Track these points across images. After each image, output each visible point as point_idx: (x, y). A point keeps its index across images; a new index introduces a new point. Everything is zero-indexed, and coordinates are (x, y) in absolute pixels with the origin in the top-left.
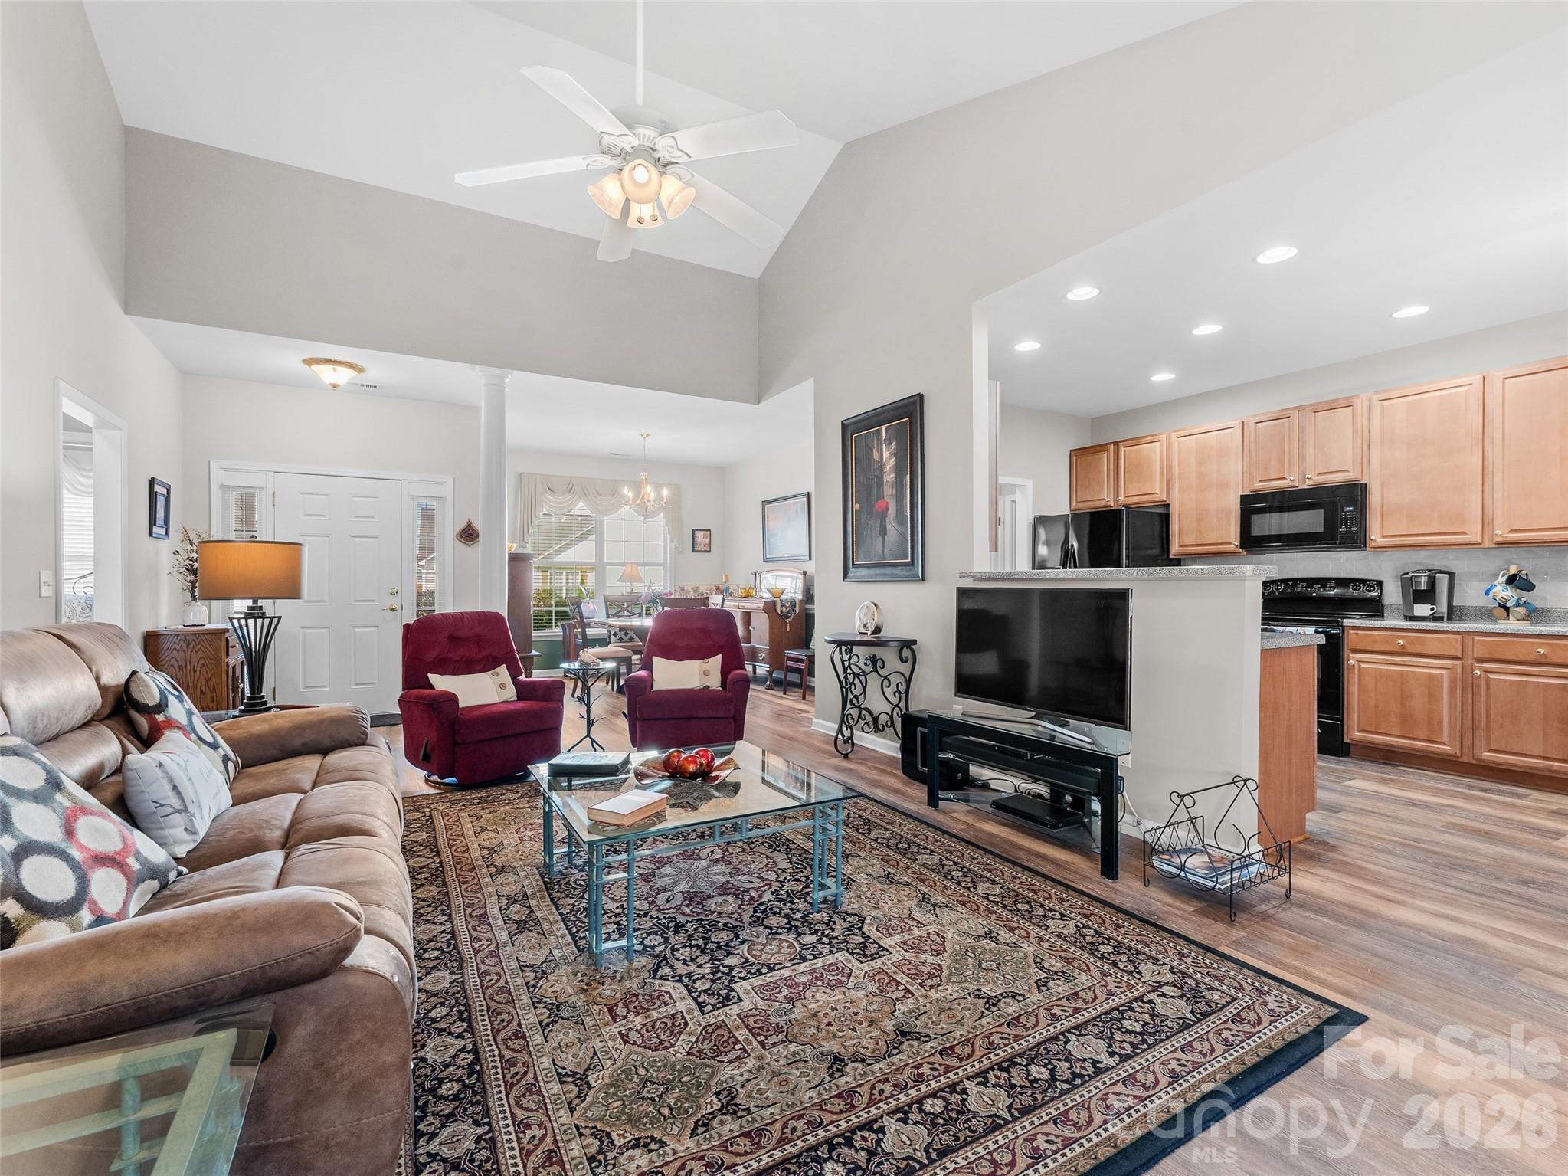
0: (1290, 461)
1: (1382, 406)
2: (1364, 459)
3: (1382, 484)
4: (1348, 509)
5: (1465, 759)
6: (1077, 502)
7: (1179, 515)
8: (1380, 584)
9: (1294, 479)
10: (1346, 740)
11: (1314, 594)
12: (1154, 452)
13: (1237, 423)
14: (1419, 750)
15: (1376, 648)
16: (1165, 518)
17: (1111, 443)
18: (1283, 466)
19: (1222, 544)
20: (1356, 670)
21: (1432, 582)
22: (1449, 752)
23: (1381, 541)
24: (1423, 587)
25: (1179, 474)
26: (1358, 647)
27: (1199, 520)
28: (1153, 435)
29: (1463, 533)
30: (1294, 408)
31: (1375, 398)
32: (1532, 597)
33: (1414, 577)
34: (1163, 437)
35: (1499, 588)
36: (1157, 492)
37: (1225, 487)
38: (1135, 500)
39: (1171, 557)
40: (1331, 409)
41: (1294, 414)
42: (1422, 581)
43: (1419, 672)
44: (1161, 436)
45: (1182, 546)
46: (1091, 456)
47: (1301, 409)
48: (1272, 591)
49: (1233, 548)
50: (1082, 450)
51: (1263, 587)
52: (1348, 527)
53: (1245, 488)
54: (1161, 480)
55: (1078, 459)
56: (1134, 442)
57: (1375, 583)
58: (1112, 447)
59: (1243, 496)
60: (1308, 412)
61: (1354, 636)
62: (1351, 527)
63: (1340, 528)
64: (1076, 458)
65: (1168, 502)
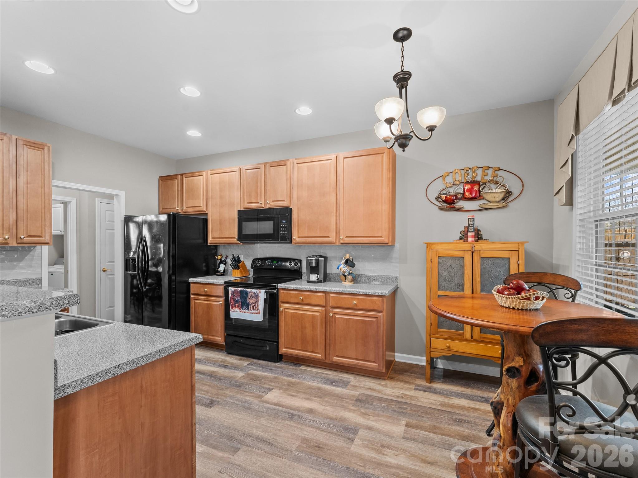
0: (260, 193)
1: (298, 166)
2: (291, 195)
3: (298, 209)
4: (283, 221)
5: (327, 361)
6: (162, 209)
7: (212, 220)
8: (300, 261)
9: (262, 204)
10: (280, 353)
11: (274, 267)
12: (200, 181)
13: (237, 169)
14: (309, 357)
15: (292, 300)
16: (205, 221)
17: (179, 175)
18: (257, 195)
19: (231, 238)
20: (284, 313)
21: (318, 262)
22: (320, 358)
23: (298, 240)
24: (314, 265)
25: (212, 196)
26: (285, 300)
27: (220, 224)
28: (200, 172)
29: (329, 237)
30: (263, 163)
31: (295, 162)
32: (354, 270)
33: (311, 259)
34: (204, 173)
35: (342, 266)
36: (201, 206)
37: (232, 205)
38: (191, 209)
39: (208, 244)
40: (277, 166)
41: (262, 167)
42: (314, 261)
43: (309, 314)
44: (203, 173)
45: (213, 238)
46: (169, 182)
47: (265, 164)
48: (256, 264)
49: (235, 240)
50: (165, 177)
51: (252, 262)
52: (283, 232)
53: (241, 206)
54: (203, 199)
55: (163, 183)
56: (190, 175)
57: (298, 261)
58: (179, 177)
59: (239, 211)
60: (268, 166)
61: (283, 294)
62: (284, 232)
63: (280, 232)
64: (162, 182)
65: (206, 212)
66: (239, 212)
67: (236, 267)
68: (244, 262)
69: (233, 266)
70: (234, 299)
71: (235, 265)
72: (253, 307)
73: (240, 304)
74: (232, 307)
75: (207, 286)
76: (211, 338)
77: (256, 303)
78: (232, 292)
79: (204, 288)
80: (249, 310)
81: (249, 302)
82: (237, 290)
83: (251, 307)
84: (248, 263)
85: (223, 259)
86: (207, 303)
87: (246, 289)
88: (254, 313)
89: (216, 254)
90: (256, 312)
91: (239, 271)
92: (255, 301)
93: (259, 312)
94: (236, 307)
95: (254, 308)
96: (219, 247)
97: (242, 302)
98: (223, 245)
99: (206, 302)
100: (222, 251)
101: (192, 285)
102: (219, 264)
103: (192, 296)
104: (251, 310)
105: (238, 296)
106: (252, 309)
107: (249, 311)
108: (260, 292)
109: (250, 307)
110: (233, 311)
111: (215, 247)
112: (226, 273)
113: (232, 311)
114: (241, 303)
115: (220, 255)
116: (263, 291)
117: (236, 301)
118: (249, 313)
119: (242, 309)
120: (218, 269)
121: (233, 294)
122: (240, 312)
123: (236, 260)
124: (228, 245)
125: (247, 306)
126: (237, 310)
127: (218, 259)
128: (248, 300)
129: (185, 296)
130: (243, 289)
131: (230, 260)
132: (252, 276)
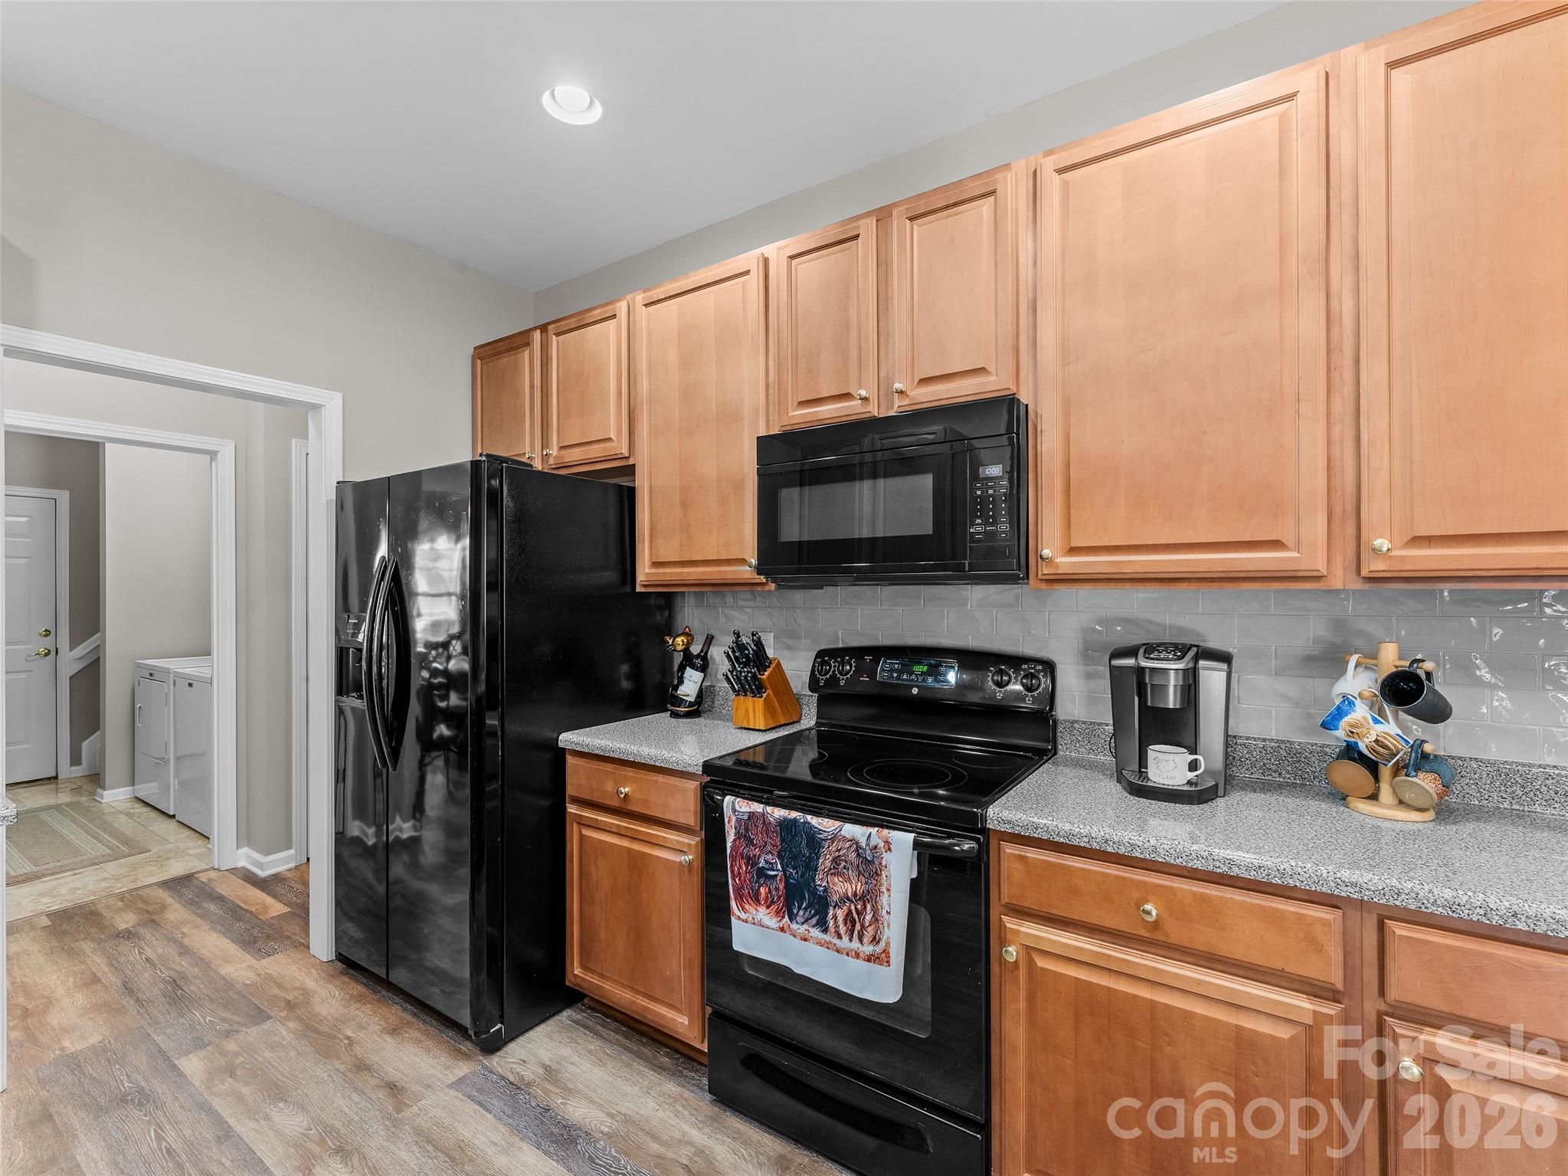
0: (858, 350)
1: (1065, 186)
2: (1023, 338)
3: (1067, 403)
4: (988, 472)
7: (651, 491)
8: (1049, 667)
9: (867, 397)
11: (915, 691)
12: (605, 341)
16: (628, 498)
17: (535, 328)
18: (845, 365)
20: (1022, 972)
23: (1066, 563)
26: (1030, 902)
27: (685, 504)
28: (607, 304)
29: (1277, 544)
30: (868, 214)
31: (1049, 165)
32: (1441, 740)
33: (1153, 670)
34: (622, 307)
35: (1361, 712)
36: (610, 439)
37: (729, 417)
38: (575, 455)
39: (639, 589)
40: (947, 207)
41: (868, 229)
42: (1173, 681)
43: (1206, 1018)
44: (618, 304)
45: (656, 564)
46: (505, 360)
47: (882, 215)
48: (834, 676)
49: (746, 573)
50: (493, 346)
51: (814, 666)
52: (986, 523)
53: (768, 421)
54: (619, 408)
55: (485, 367)
56: (573, 322)
57: (1040, 667)
58: (537, 336)
59: (761, 440)
60: (898, 222)
61: (1018, 866)
62: (994, 523)
63: (972, 524)
64: (482, 363)
65: (631, 462)
66: (763, 442)
67: (748, 686)
68: (779, 665)
69: (738, 680)
70: (749, 859)
71: (746, 677)
72: (849, 919)
73: (777, 889)
74: (740, 898)
75: (630, 772)
76: (646, 1009)
77: (863, 898)
78: (738, 821)
79: (619, 783)
80: (825, 931)
81: (826, 890)
82: (763, 815)
83: (840, 919)
84: (797, 668)
85: (695, 649)
86: (629, 850)
87: (809, 817)
88: (857, 956)
89: (668, 629)
90: (868, 949)
91: (760, 702)
92: (860, 888)
93: (886, 951)
94: (758, 902)
95: (854, 926)
96: (679, 599)
97: (787, 883)
98: (695, 592)
99: (625, 843)
100: (690, 615)
101: (570, 760)
102: (682, 669)
103: (572, 809)
104: (840, 937)
105: (769, 848)
106: (842, 929)
107: (827, 937)
108: (887, 843)
109: (835, 917)
110: (746, 921)
111: (666, 600)
112: (706, 705)
113: (739, 918)
114: (785, 887)
115: (684, 634)
116: (903, 840)
117: (761, 873)
118: (828, 945)
119: (791, 920)
120: (676, 688)
121: (743, 835)
122: (782, 929)
123: (747, 656)
124: (713, 593)
125: (820, 908)
126: (763, 914)
127: (675, 650)
128: (819, 876)
129: (545, 803)
130: (794, 814)
131: (724, 656)
132: (813, 723)
